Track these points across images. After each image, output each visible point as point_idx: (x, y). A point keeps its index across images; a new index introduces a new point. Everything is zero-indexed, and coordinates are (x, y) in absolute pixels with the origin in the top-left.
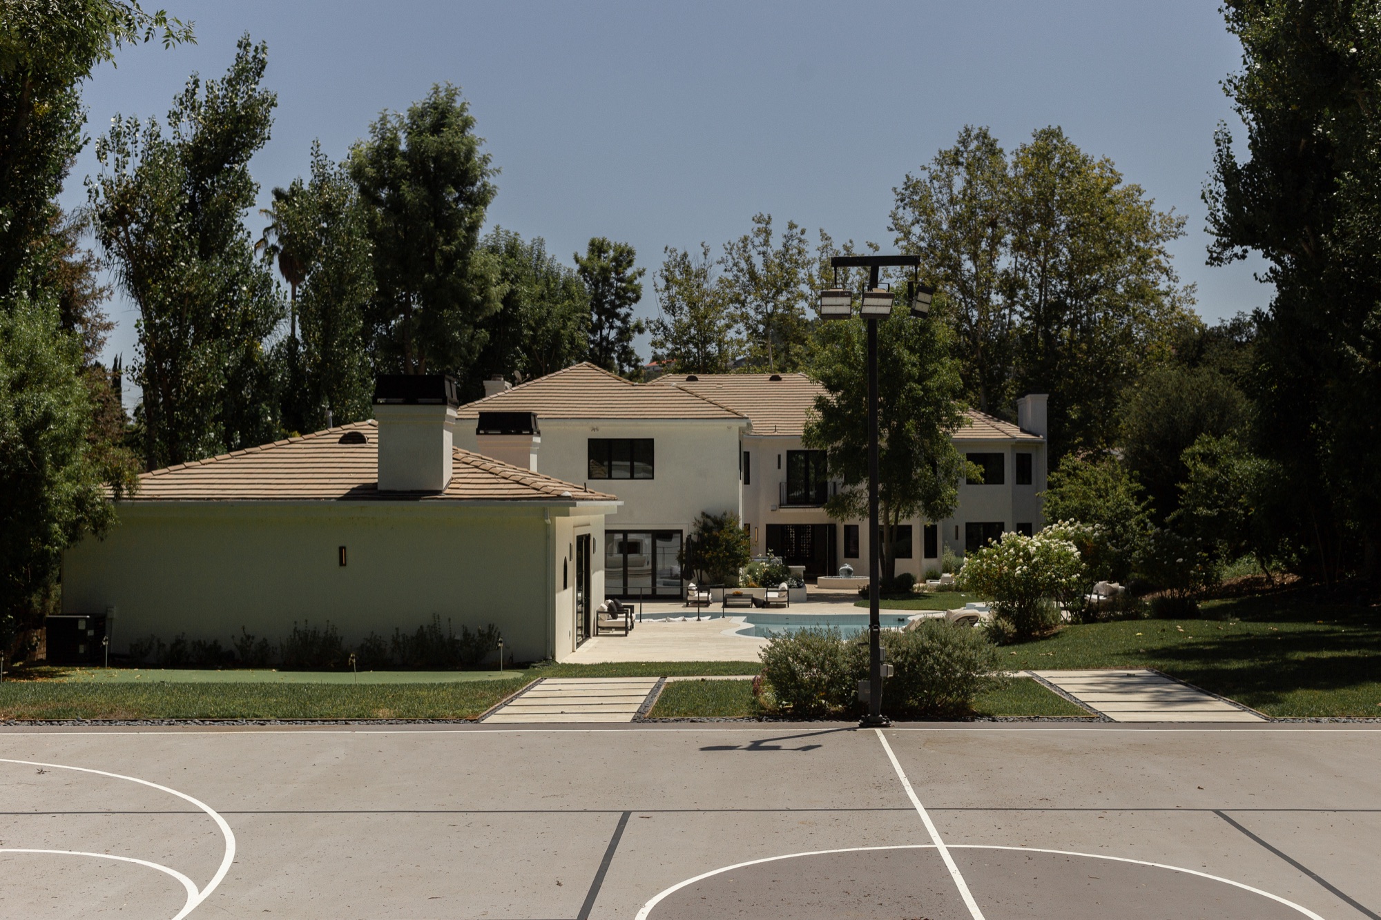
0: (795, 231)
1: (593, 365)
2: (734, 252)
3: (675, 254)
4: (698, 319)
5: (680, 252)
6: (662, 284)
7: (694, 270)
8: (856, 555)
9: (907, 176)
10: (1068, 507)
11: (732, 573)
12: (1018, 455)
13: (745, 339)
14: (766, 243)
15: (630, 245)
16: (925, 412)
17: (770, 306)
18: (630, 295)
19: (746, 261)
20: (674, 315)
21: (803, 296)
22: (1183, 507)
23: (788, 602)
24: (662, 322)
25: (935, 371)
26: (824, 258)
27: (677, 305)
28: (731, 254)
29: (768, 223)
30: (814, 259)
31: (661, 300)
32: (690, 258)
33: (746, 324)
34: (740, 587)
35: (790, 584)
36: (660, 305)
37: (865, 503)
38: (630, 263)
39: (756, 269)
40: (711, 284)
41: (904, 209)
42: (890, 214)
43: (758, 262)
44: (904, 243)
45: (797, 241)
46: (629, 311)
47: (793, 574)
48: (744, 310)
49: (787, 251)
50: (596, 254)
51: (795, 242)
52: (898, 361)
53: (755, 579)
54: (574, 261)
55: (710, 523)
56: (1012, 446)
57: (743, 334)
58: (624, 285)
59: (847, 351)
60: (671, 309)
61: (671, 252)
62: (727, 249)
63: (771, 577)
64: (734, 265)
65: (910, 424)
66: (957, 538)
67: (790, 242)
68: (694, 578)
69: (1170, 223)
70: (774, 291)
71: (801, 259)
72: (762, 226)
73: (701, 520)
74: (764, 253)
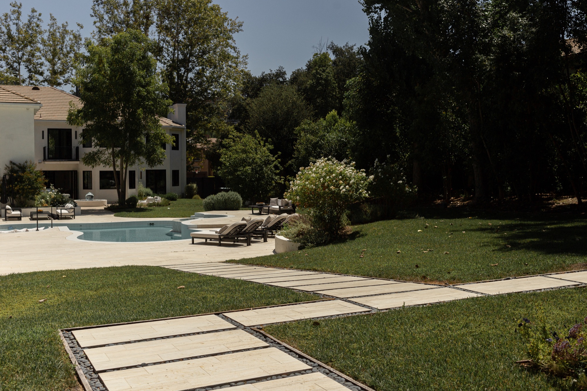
0: (35, 14)
8: (92, 188)
12: (172, 134)
14: (18, 18)
16: (148, 104)
17: (20, 54)
19: (6, 27)
21: (38, 49)
22: (294, 158)
23: (75, 215)
26: (51, 30)
29: (19, 8)
30: (46, 31)
33: (7, 62)
34: (39, 207)
37: (107, 157)
39: (12, 33)
41: (98, 6)
42: (91, 7)
43: (13, 29)
44: (98, 24)
45: (36, 19)
48: (5, 54)
49: (31, 24)
51: (35, 20)
53: (47, 202)
55: (16, 168)
56: (170, 130)
63: (58, 200)
65: (140, 111)
66: (141, 178)
67: (32, 19)
68: (9, 202)
69: (235, 24)
70: (22, 45)
71: (38, 30)
72: (16, 9)
73: (10, 166)
74: (17, 24)
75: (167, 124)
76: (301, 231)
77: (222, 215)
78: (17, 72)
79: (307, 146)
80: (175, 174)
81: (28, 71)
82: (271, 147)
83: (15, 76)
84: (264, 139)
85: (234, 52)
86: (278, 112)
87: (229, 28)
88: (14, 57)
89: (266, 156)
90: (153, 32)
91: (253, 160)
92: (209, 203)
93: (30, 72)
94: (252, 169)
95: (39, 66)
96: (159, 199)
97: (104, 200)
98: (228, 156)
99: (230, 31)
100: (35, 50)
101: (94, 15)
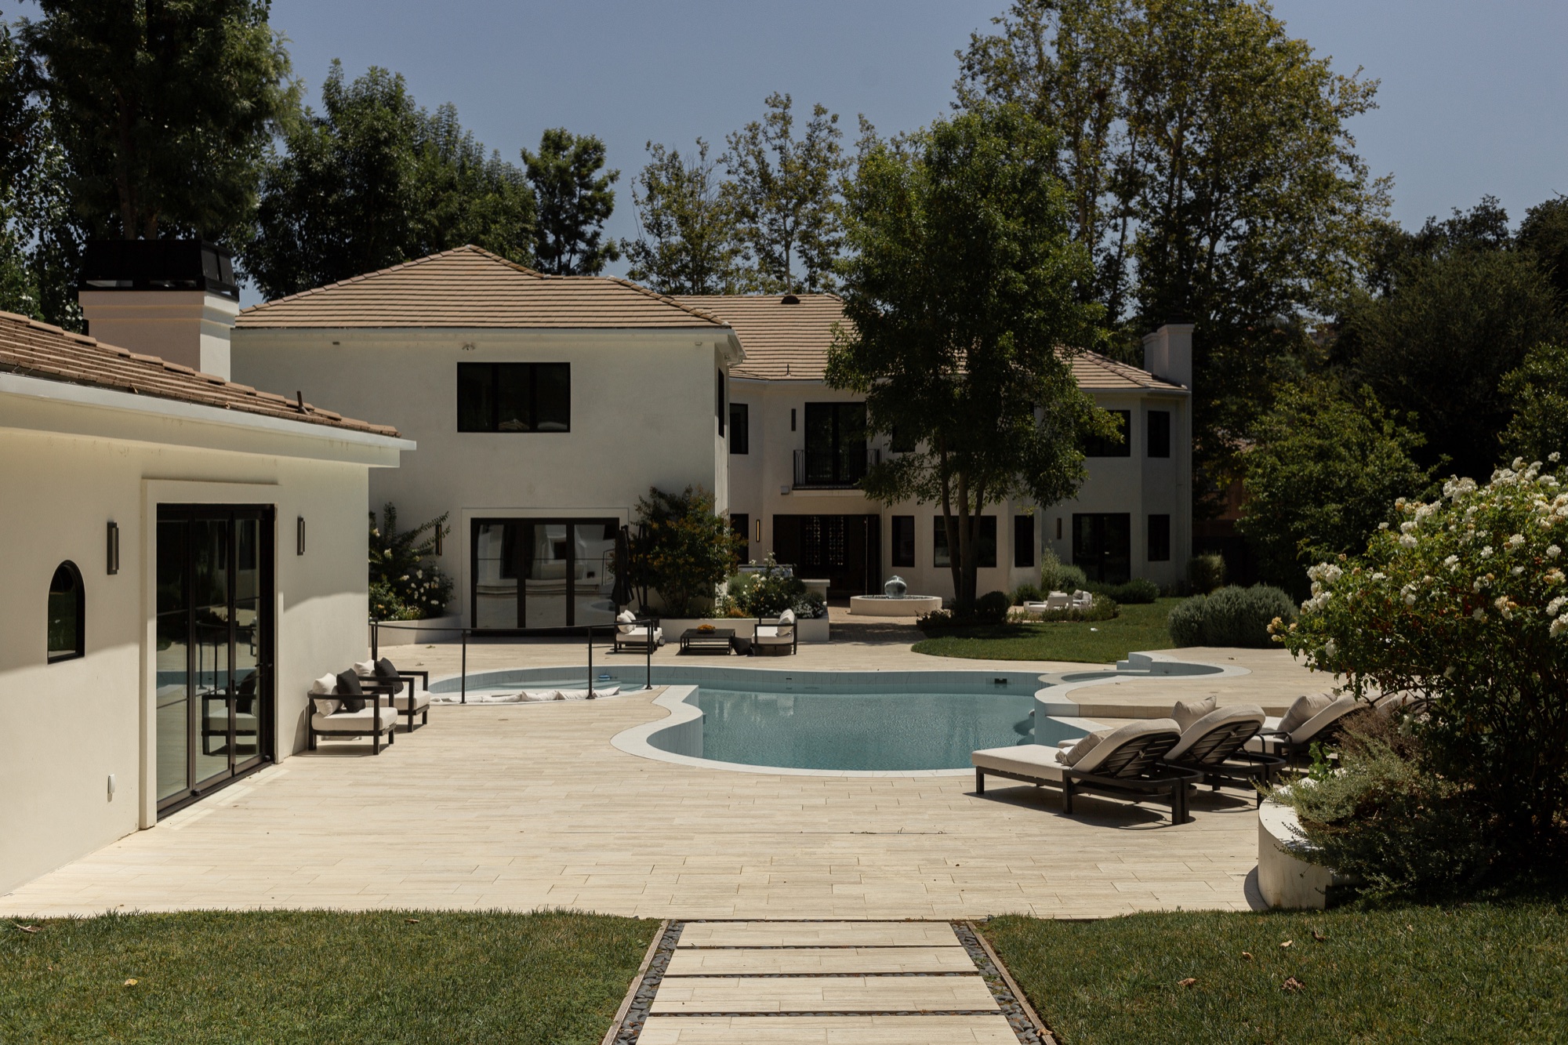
0: (823, 118)
1: (481, 250)
2: (741, 146)
3: (661, 152)
4: (693, 240)
5: (669, 152)
6: (643, 192)
7: (687, 174)
8: (910, 563)
9: (974, 36)
10: (1294, 475)
11: (701, 592)
12: (1150, 413)
13: (756, 267)
14: (784, 134)
15: (598, 138)
16: (1031, 318)
17: (790, 221)
18: (599, 206)
19: (757, 159)
20: (659, 235)
21: (832, 206)
23: (795, 643)
24: (644, 244)
25: (1046, 254)
26: (864, 155)
27: (665, 223)
28: (736, 149)
29: (786, 107)
30: (852, 160)
31: (642, 215)
32: (681, 158)
33: (758, 244)
34: (714, 617)
35: (801, 611)
36: (641, 223)
37: (928, 476)
38: (598, 164)
39: (770, 170)
40: (712, 194)
41: (973, 79)
42: (954, 84)
43: (773, 160)
45: (827, 131)
46: (597, 228)
47: (808, 593)
48: (754, 225)
49: (813, 145)
50: (551, 150)
51: (824, 133)
52: (986, 229)
53: (741, 603)
54: (522, 161)
55: (664, 507)
56: (1143, 400)
57: (752, 260)
58: (590, 193)
59: (899, 219)
60: (656, 227)
61: (656, 149)
62: (731, 142)
63: (769, 599)
64: (740, 165)
65: (1007, 339)
66: (1059, 536)
67: (817, 133)
68: (634, 603)
69: (1355, 91)
70: (794, 201)
71: (832, 157)
72: (779, 111)
73: (650, 501)
74: (781, 148)
75: (1135, 382)
76: (1376, 792)
77: (1212, 664)
78: (783, 269)
79: (1545, 434)
80: (1159, 526)
81: (805, 262)
82: (1418, 439)
83: (778, 277)
84: (1394, 412)
85: (1350, 169)
86: (1456, 327)
87: (1335, 102)
88: (776, 231)
89: (1398, 470)
90: (1119, 137)
91: (1349, 484)
92: (1185, 620)
93: (811, 267)
94: (1346, 510)
95: (832, 248)
96: (1085, 599)
97: (935, 598)
98: (1265, 468)
99: (1338, 110)
100: (823, 210)
101: (960, 104)
